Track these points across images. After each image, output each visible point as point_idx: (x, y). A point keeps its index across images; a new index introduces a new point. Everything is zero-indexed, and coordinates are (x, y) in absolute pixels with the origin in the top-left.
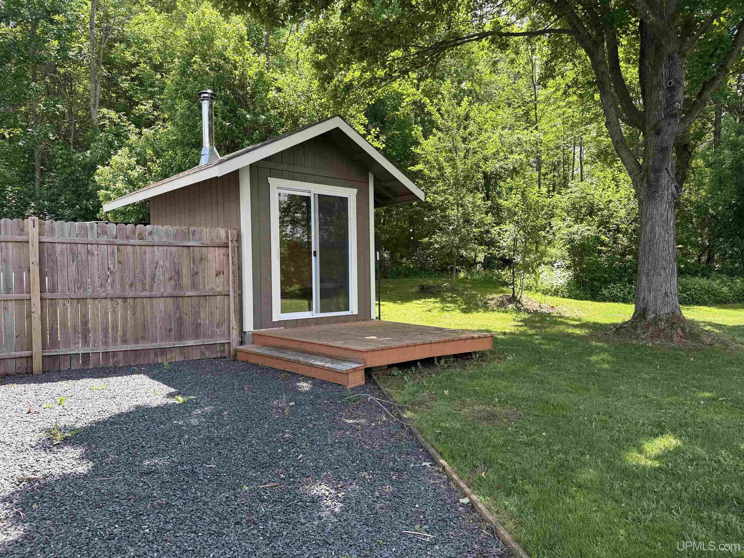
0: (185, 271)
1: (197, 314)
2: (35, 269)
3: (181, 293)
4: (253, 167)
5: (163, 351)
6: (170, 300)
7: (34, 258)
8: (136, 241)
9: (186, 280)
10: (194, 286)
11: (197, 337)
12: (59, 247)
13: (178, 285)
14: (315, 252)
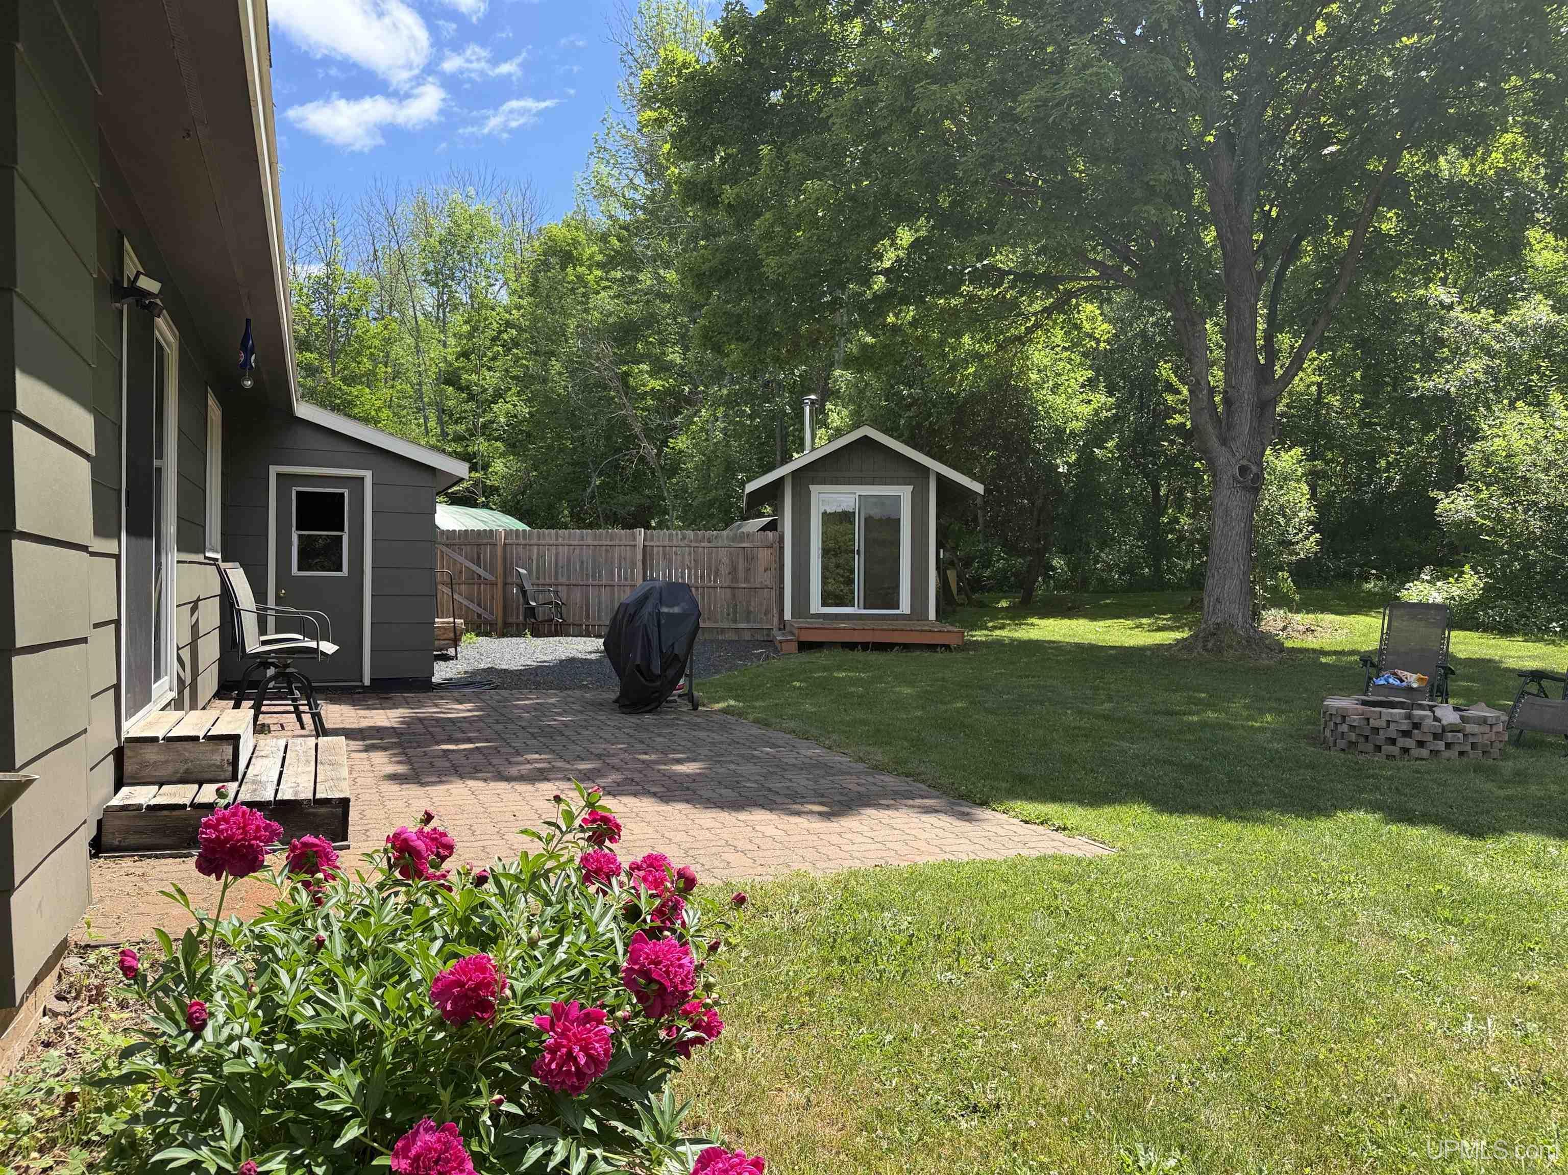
0: (741, 567)
1: (749, 602)
2: (639, 564)
3: (736, 585)
4: (795, 473)
5: (723, 630)
6: (728, 590)
7: (639, 556)
8: (705, 544)
9: (741, 575)
10: (747, 580)
11: (748, 622)
12: (655, 549)
13: (735, 579)
14: (858, 551)
